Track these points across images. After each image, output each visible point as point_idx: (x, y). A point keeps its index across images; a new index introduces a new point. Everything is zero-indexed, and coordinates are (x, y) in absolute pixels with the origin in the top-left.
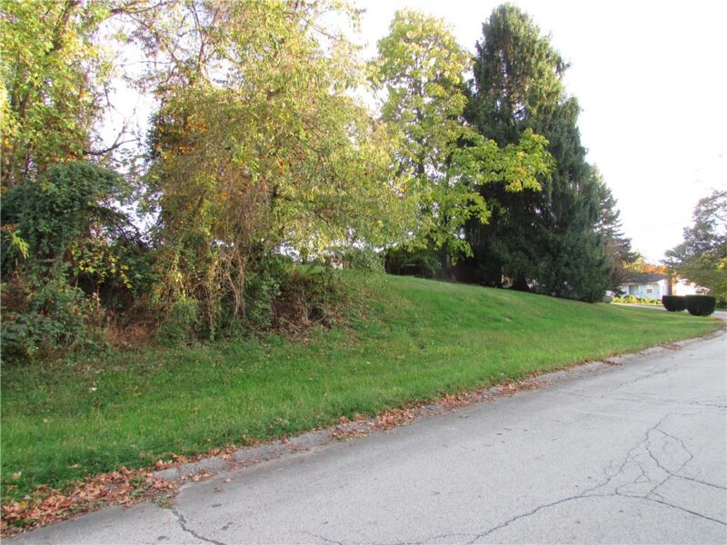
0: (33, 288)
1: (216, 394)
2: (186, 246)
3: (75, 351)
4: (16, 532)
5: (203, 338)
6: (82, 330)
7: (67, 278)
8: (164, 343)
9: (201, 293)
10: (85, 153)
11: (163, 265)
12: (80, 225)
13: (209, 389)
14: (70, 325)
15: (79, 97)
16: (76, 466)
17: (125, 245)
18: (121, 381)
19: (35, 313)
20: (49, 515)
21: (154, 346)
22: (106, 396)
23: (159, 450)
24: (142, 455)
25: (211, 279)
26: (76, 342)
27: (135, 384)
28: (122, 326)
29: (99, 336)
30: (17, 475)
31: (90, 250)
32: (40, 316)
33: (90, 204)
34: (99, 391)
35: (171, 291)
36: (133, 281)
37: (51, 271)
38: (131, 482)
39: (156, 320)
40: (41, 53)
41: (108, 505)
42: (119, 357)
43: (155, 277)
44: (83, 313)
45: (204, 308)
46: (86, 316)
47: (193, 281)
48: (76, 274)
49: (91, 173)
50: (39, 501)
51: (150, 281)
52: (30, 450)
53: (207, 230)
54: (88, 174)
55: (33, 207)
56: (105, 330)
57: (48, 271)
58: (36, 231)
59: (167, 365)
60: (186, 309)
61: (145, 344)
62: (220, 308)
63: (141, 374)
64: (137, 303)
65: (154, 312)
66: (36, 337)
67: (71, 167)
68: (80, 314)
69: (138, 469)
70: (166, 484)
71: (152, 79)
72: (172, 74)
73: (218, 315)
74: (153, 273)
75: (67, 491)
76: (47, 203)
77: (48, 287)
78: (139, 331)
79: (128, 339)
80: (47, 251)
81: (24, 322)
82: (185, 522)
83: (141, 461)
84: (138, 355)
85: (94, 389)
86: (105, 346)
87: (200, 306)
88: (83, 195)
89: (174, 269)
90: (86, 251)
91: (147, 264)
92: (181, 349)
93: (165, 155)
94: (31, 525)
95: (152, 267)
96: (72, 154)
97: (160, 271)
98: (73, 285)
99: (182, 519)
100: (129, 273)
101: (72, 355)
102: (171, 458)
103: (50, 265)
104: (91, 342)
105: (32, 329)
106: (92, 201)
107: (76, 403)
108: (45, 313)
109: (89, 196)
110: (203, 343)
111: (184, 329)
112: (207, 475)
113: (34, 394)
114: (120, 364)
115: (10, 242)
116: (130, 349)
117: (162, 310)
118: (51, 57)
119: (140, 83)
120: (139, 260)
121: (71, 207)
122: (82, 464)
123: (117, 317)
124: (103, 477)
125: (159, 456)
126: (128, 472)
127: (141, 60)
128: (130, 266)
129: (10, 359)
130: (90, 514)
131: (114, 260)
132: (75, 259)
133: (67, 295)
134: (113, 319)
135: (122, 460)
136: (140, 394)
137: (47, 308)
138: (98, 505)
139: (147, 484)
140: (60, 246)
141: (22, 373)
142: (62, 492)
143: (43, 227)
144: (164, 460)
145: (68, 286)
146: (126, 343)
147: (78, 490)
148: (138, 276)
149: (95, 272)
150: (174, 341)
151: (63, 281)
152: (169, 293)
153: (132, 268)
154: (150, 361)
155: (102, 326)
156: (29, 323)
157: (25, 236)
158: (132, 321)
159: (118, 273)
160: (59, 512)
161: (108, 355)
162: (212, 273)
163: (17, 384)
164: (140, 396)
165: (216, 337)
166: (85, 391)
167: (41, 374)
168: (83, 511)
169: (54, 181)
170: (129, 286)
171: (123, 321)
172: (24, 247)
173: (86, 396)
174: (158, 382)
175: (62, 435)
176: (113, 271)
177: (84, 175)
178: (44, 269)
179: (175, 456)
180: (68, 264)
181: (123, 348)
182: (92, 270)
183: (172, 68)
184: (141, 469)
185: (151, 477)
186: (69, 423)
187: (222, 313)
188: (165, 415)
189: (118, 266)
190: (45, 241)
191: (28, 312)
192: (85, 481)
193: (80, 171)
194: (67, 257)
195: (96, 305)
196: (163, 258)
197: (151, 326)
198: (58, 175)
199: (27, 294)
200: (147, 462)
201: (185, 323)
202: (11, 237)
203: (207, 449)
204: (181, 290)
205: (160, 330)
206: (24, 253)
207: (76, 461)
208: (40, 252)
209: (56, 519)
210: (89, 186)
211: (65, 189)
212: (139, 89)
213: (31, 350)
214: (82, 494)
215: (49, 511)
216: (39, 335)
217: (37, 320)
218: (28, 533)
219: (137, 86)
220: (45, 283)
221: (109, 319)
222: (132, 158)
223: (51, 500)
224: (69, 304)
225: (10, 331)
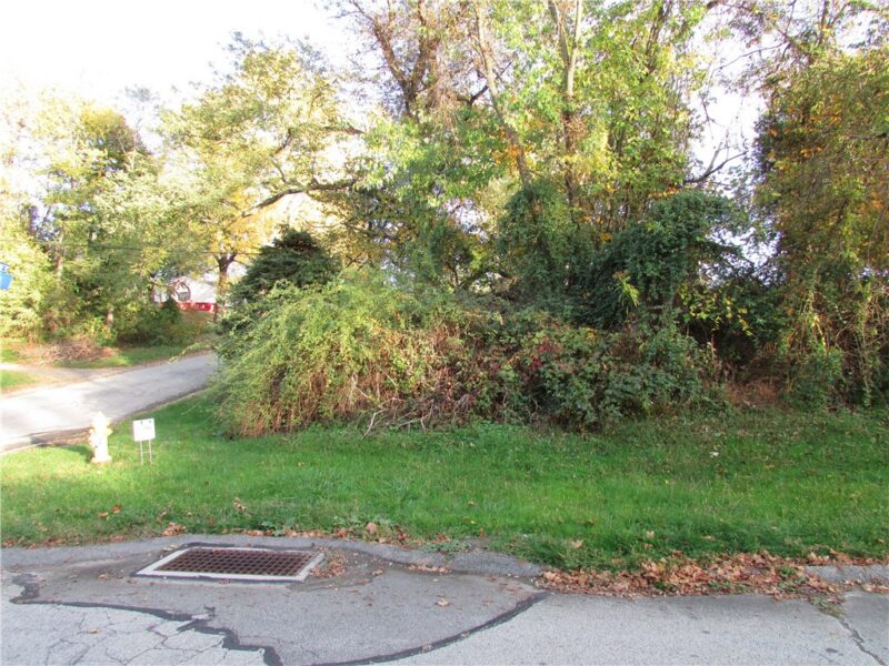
0: (645, 338)
1: (881, 480)
2: (824, 280)
3: (691, 408)
4: (657, 594)
5: (854, 402)
6: (696, 385)
7: (677, 325)
8: (798, 406)
9: (849, 341)
10: (685, 182)
11: (792, 305)
12: (688, 265)
13: (870, 471)
14: (684, 377)
15: (675, 119)
16: (709, 537)
17: (741, 284)
18: (746, 447)
19: (648, 365)
20: (687, 585)
21: (784, 408)
22: (730, 464)
23: (809, 539)
24: (788, 541)
25: (863, 323)
26: (691, 398)
27: (764, 454)
28: (741, 382)
29: (716, 393)
30: (650, 534)
31: (701, 293)
32: (653, 368)
33: (698, 239)
34: (722, 457)
35: (805, 339)
36: (754, 327)
37: (661, 318)
38: (778, 571)
39: (785, 376)
40: (636, 83)
41: (752, 591)
42: (742, 419)
43: (782, 321)
44: (696, 365)
45: (853, 361)
46: (700, 369)
47: (835, 325)
48: (686, 320)
49: (697, 203)
50: (675, 567)
51: (776, 327)
52: (658, 511)
53: (853, 255)
54: (694, 205)
55: (640, 251)
56: (723, 386)
57: (658, 319)
58: (644, 275)
59: (804, 434)
60: (828, 363)
61: (772, 405)
62: (878, 362)
63: (771, 442)
64: (760, 354)
65: (782, 365)
66: (650, 391)
67: (675, 201)
68: (693, 367)
69: (783, 557)
70: (824, 584)
71: (757, 73)
72: (783, 58)
73: (875, 372)
74: (779, 316)
75: (703, 562)
76: (653, 244)
77: (659, 335)
78: (764, 389)
79: (750, 398)
80: (656, 297)
81: (638, 374)
82: (863, 641)
83: (787, 549)
84: (765, 419)
85: (716, 454)
86: (724, 405)
87: (848, 359)
88: (690, 230)
89: (807, 311)
90: (697, 294)
91: (772, 305)
92: (822, 415)
93: (781, 164)
94: (671, 590)
95: (778, 309)
96: (672, 186)
97: (790, 312)
98: (684, 333)
99: (856, 634)
100: (749, 318)
101: (688, 413)
102: (828, 553)
103: (659, 312)
104: (707, 399)
105: (646, 381)
106: (701, 237)
107: (698, 467)
108: (658, 365)
109: (697, 230)
110: (852, 409)
111: (826, 389)
112: (883, 587)
113: (653, 451)
114: (744, 427)
115: (621, 290)
116: (754, 411)
117: (792, 364)
118: (646, 85)
119: (741, 83)
120: (760, 301)
121: (678, 246)
122: (716, 536)
123: (735, 371)
124: (742, 556)
125: (811, 548)
126: (773, 559)
127: (742, 54)
128: (748, 309)
129: (627, 413)
130: (732, 596)
131: (729, 303)
132: (685, 303)
133: (678, 344)
134: (731, 373)
135: (763, 543)
136: (772, 466)
137: (659, 359)
138: (741, 589)
139: (799, 579)
140: (669, 290)
141: (639, 428)
142: (698, 563)
143: (651, 271)
144: (818, 553)
145: (680, 335)
146: (748, 403)
147: (716, 566)
148: (760, 321)
149: (708, 318)
150: (811, 403)
151: (674, 330)
152: (802, 341)
153: (752, 312)
154: (782, 426)
155: (720, 382)
156: (642, 375)
157: (633, 282)
158: (754, 376)
159: (735, 319)
160: (698, 585)
161: (728, 416)
162: (864, 312)
163: (635, 440)
164: (772, 470)
165: (873, 402)
166: (706, 455)
167: (657, 431)
168: (723, 590)
169: (659, 219)
170: (749, 334)
171: (744, 376)
172: (634, 293)
173: (708, 461)
174: (795, 456)
175: (688, 501)
176: (729, 316)
177: (689, 208)
178: (654, 316)
179: (832, 551)
180: (678, 310)
181: (745, 408)
182: (704, 316)
183: (782, 52)
184: (788, 559)
185: (802, 571)
186: (693, 489)
187: (881, 369)
188: (811, 498)
189: (734, 310)
190: (653, 286)
191: (642, 363)
192: (721, 557)
193: (685, 203)
194: (677, 302)
195: (711, 356)
196: (792, 297)
197: (779, 384)
198: (663, 212)
199: (639, 345)
200: (795, 551)
201: (826, 380)
202: (622, 285)
203: (880, 551)
204: (819, 338)
205: (789, 389)
206: (635, 300)
207: (709, 533)
208: (649, 299)
209: (696, 592)
210: (696, 218)
211: (671, 226)
212: (740, 90)
213: (647, 404)
214: (720, 571)
215: (687, 581)
216: (654, 389)
217: (650, 372)
218: (669, 598)
219: (738, 88)
220: (656, 332)
221: (726, 373)
222: (742, 177)
223: (687, 569)
224: (682, 355)
225: (626, 383)
